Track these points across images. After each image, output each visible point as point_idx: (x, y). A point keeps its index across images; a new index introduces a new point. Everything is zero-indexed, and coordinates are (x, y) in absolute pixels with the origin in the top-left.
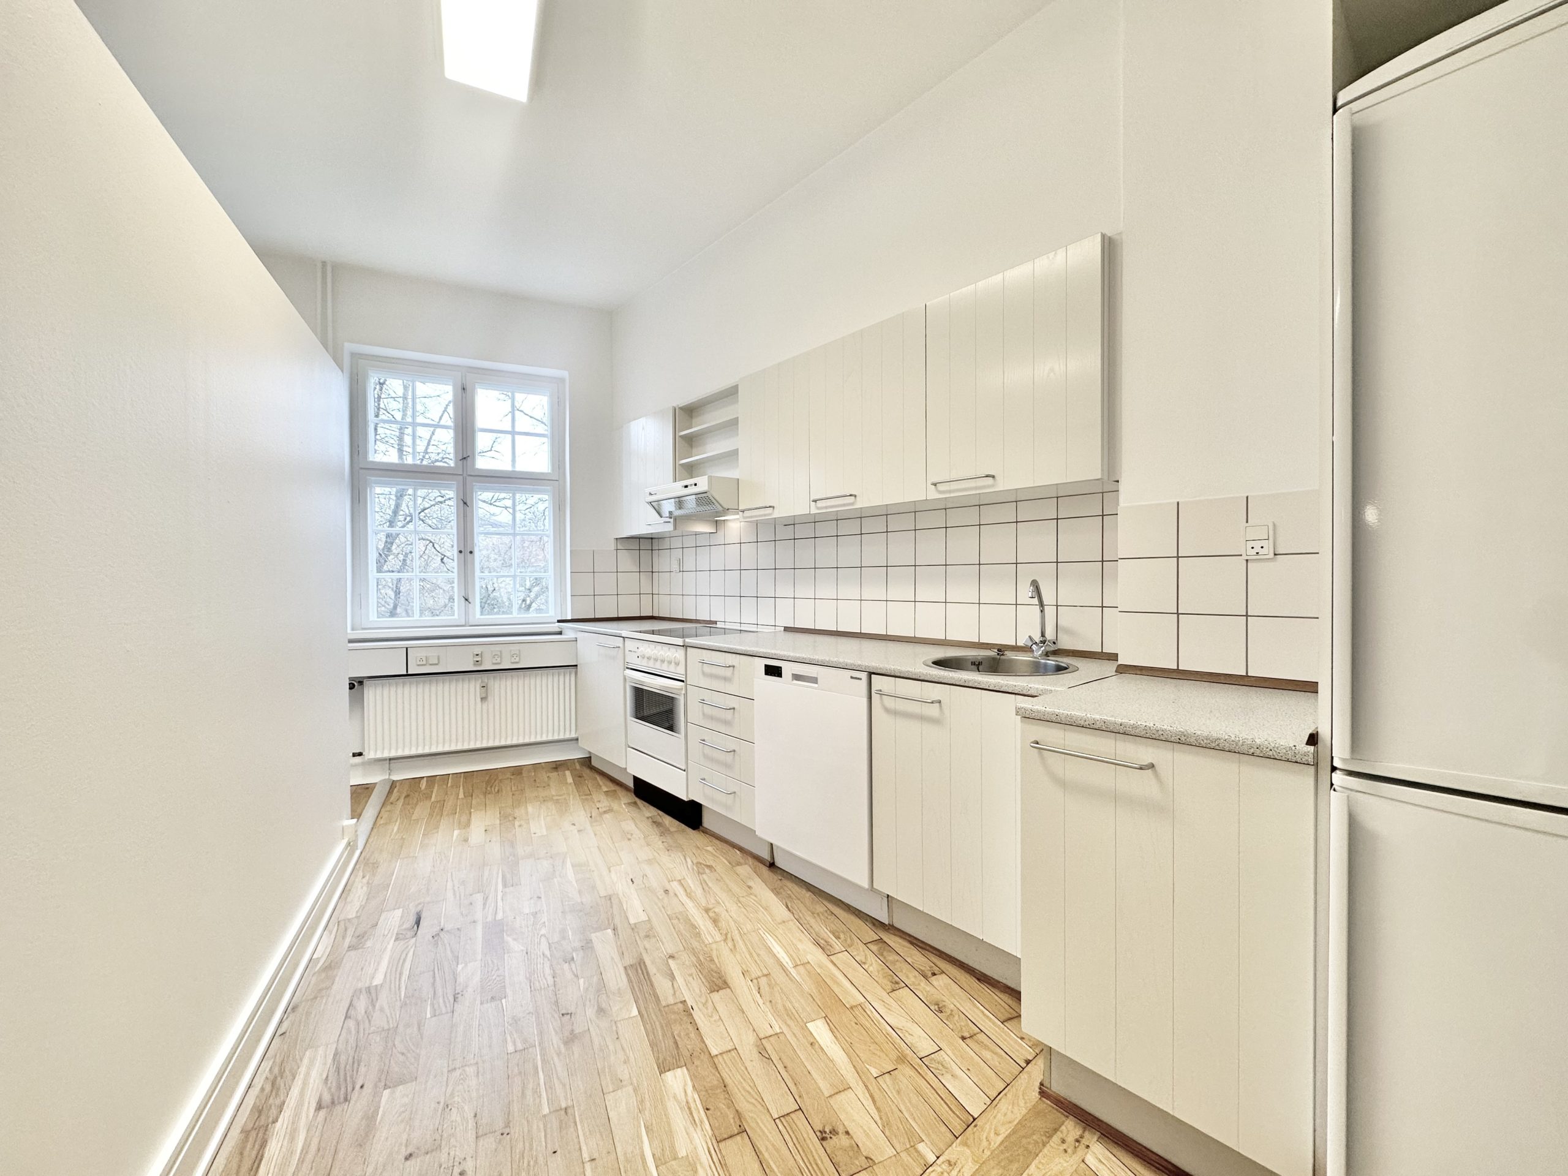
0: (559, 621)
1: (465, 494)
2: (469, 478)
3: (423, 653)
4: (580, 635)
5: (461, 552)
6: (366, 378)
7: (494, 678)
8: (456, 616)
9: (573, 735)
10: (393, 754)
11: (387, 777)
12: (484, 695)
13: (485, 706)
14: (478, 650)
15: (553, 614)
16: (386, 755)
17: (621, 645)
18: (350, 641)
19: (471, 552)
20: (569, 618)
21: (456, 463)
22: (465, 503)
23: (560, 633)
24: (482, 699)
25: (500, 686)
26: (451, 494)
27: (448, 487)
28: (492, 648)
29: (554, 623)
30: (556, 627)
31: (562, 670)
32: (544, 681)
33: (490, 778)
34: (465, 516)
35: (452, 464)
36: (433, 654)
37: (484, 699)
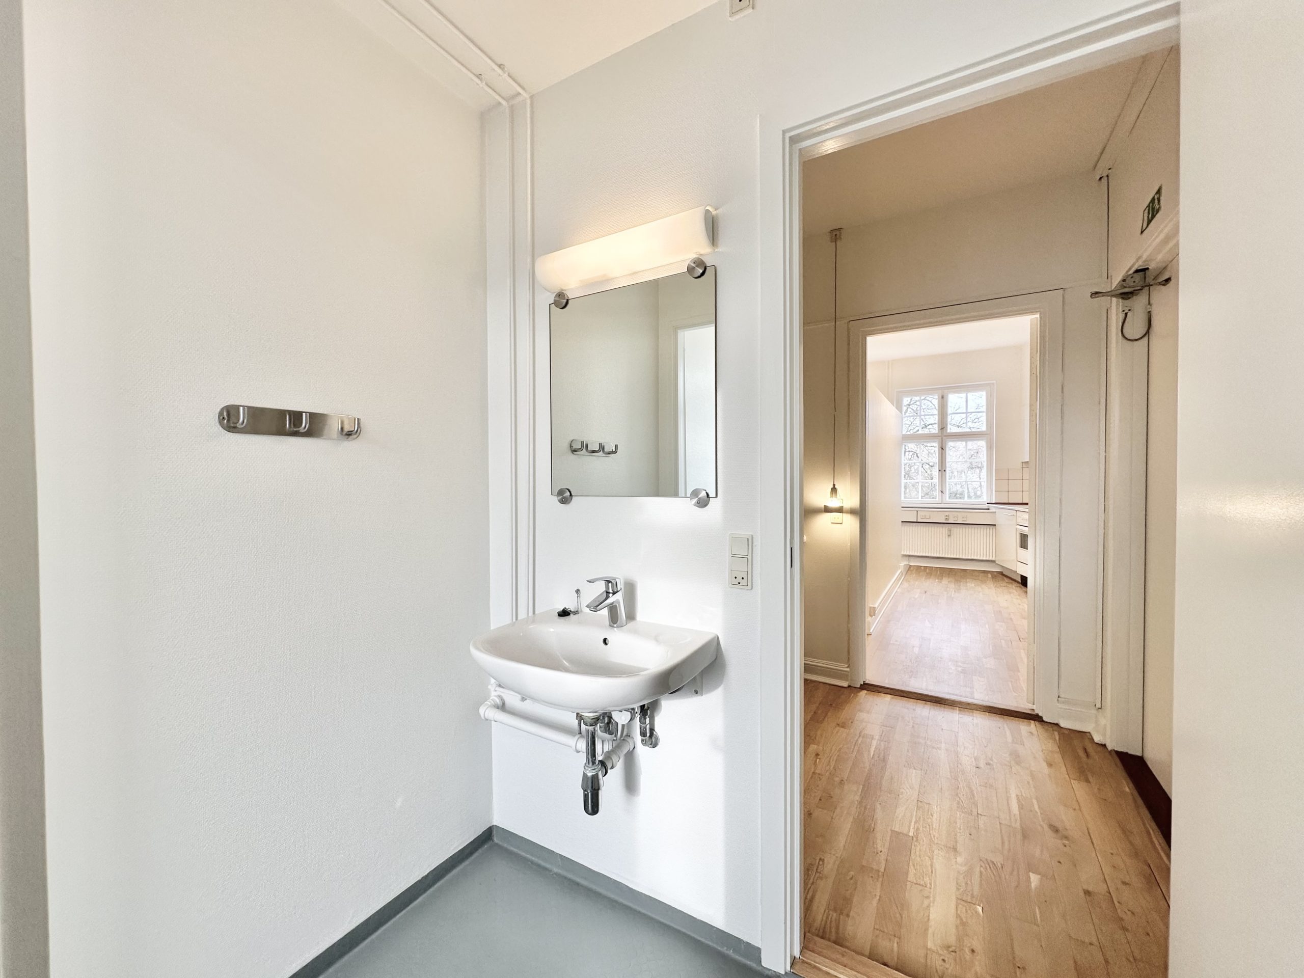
0: (988, 503)
1: (942, 445)
2: (944, 438)
3: (923, 514)
4: (997, 511)
5: (940, 471)
6: (902, 401)
7: (966, 528)
8: (937, 499)
9: (994, 559)
10: (911, 554)
11: (907, 563)
12: (949, 534)
13: (949, 538)
14: (947, 514)
15: (985, 499)
16: (908, 553)
17: (1015, 514)
18: (902, 507)
19: (945, 471)
20: (994, 502)
21: (938, 431)
22: (942, 449)
23: (988, 509)
24: (948, 536)
25: (956, 530)
26: (936, 444)
27: (935, 442)
28: (954, 513)
29: (985, 504)
30: (986, 506)
31: (988, 527)
32: (979, 531)
33: (950, 572)
34: (942, 454)
35: (937, 432)
36: (927, 514)
37: (949, 536)
